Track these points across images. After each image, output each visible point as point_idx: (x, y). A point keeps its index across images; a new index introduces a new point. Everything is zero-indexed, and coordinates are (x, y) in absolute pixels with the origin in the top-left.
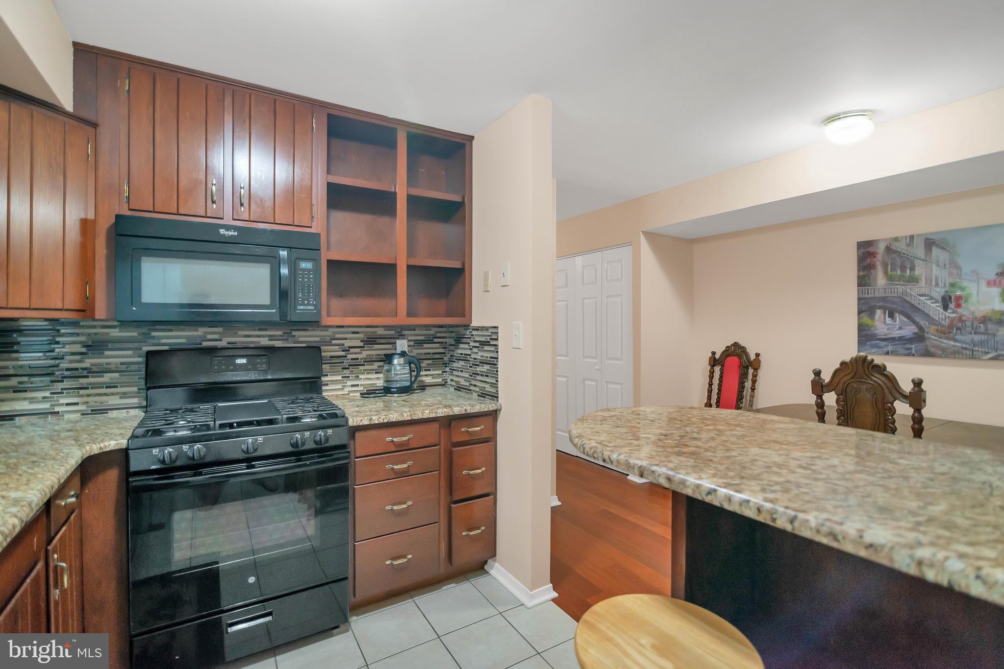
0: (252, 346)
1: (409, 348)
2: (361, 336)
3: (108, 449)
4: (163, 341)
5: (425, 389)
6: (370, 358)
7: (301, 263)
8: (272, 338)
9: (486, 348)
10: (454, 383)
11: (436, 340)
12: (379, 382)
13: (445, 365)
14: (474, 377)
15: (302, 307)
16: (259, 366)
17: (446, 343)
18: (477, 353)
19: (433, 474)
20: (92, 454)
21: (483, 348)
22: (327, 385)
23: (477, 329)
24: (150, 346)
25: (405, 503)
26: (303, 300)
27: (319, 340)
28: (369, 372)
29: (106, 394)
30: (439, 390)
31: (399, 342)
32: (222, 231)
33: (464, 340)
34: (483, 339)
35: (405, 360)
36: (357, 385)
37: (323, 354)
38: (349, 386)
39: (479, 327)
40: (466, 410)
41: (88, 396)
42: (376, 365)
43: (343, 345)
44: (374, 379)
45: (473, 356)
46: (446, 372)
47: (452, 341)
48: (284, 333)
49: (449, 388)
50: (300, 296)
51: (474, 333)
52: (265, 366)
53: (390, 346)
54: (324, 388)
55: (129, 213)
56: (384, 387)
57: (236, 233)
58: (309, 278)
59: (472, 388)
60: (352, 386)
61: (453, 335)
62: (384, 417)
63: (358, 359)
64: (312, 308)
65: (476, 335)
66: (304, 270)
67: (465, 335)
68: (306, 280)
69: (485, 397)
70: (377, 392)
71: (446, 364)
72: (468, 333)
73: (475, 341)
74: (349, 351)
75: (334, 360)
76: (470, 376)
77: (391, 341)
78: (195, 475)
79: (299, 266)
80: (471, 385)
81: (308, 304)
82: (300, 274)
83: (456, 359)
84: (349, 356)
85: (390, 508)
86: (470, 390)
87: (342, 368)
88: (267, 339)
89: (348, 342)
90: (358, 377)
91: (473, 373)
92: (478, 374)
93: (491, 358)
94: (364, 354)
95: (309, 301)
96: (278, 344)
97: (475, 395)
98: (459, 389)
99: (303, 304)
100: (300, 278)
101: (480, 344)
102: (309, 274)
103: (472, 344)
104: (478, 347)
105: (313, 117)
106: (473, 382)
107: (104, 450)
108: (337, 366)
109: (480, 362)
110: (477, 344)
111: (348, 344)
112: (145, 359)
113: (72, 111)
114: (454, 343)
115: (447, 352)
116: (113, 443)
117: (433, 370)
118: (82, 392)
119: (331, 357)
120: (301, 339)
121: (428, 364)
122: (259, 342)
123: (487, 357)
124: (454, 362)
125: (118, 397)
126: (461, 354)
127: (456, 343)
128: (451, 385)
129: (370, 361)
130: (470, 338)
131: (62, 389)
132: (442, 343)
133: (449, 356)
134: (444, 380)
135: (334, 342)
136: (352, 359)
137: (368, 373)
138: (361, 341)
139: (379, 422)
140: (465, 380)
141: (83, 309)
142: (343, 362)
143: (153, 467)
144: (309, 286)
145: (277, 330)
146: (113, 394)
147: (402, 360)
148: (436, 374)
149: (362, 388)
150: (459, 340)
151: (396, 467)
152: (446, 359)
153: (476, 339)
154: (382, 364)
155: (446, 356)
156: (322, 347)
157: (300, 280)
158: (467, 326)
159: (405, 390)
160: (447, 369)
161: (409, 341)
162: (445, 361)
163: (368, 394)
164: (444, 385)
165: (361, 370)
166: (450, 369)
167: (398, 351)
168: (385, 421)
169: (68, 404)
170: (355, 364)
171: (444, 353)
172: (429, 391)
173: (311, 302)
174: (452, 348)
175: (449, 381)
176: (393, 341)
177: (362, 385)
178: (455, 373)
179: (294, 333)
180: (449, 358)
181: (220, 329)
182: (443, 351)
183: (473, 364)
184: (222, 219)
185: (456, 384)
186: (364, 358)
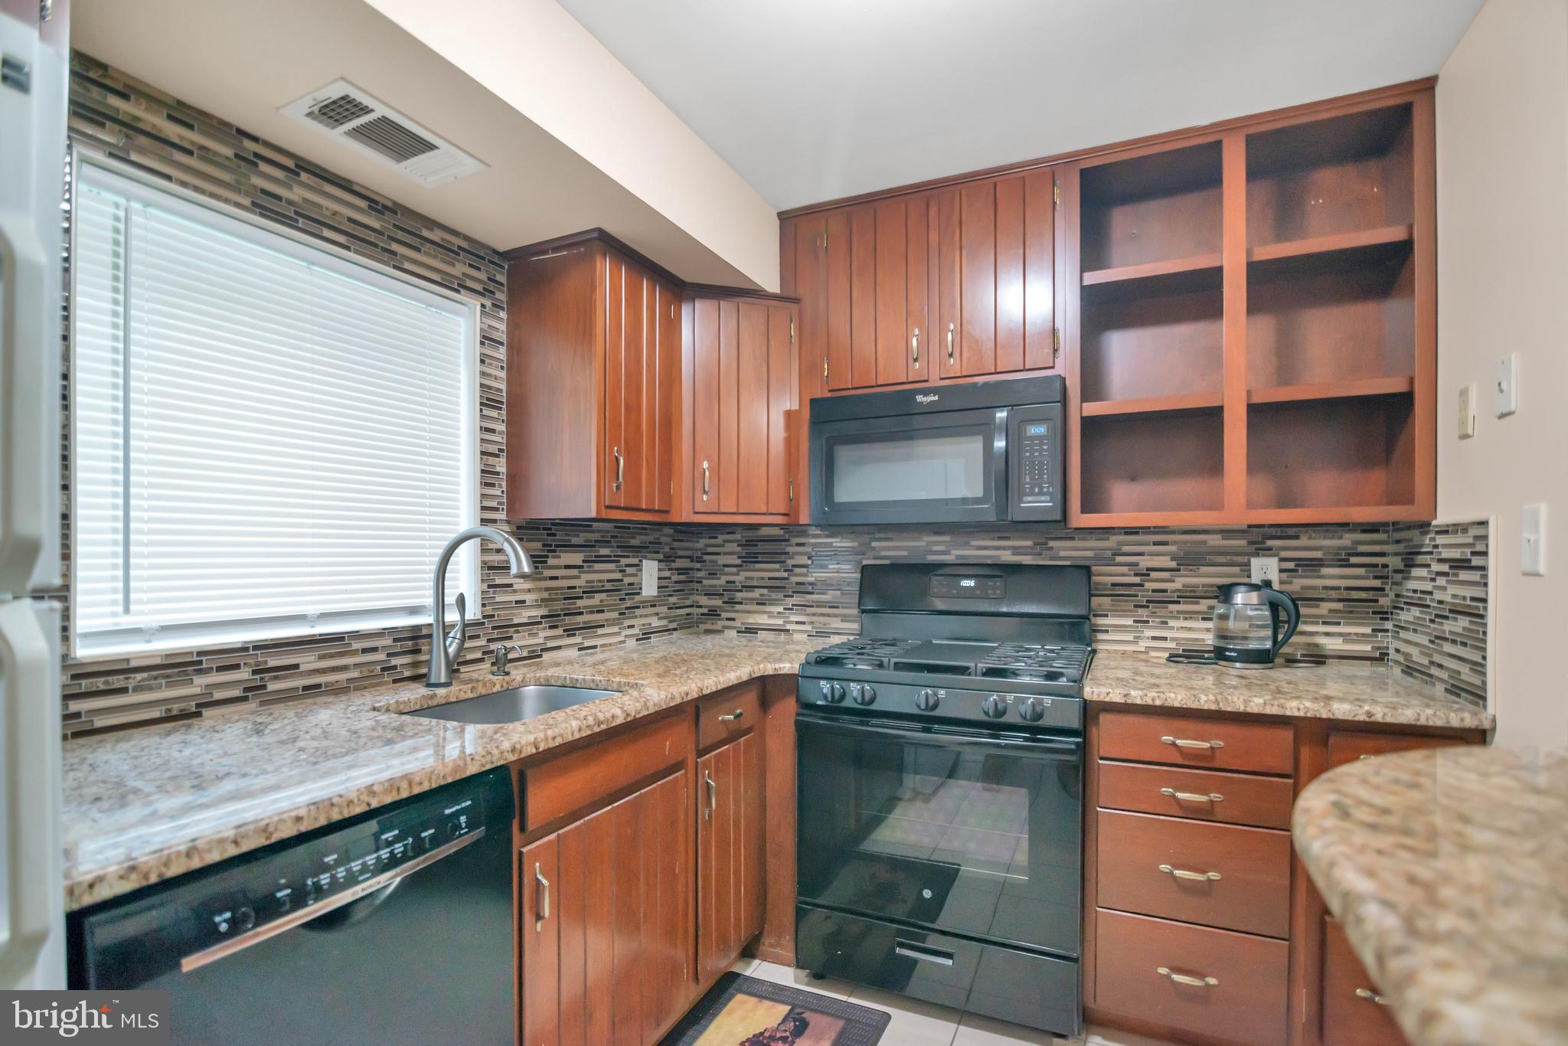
0: (989, 562)
1: (1284, 575)
2: (1172, 548)
3: (782, 672)
4: (884, 553)
5: (1324, 663)
6: (1191, 591)
7: (1028, 428)
8: (1016, 551)
9: (1464, 575)
10: (1401, 659)
11: (1354, 560)
12: (1204, 635)
13: (1384, 615)
14: (1438, 645)
16: (990, 592)
17: (1385, 566)
18: (1444, 588)
19: (1273, 835)
20: (765, 674)
21: (1456, 575)
22: (1107, 631)
23: (1444, 532)
24: (869, 559)
25: (1204, 872)
26: (1032, 488)
27: (1093, 556)
28: (1189, 616)
29: (828, 615)
30: (1365, 669)
31: (1256, 563)
32: (920, 398)
33: (1420, 559)
34: (1456, 554)
35: (1259, 597)
36: (1165, 639)
37: (1095, 579)
38: (1148, 638)
39: (1448, 526)
40: (1369, 714)
41: (814, 615)
42: (1203, 605)
43: (1136, 565)
44: (1200, 630)
45: (1438, 596)
46: (1387, 631)
47: (1395, 562)
48: (1036, 544)
49: (1392, 667)
50: (1028, 480)
51: (1440, 540)
52: (998, 592)
53: (1237, 569)
54: (1101, 636)
55: (829, 395)
56: (1215, 647)
57: (936, 398)
58: (1041, 451)
59: (1434, 671)
60: (1154, 638)
61: (1400, 548)
62: (1156, 695)
63: (1165, 591)
65: (1445, 546)
66: (1032, 438)
67: (1421, 546)
68: (1037, 454)
69: (1458, 696)
70: (1206, 655)
71: (1386, 613)
72: (1427, 542)
73: (1441, 561)
74: (1148, 575)
75: (1119, 590)
76: (1431, 642)
77: (1239, 559)
78: (862, 723)
79: (1025, 434)
80: (1432, 663)
81: (1041, 493)
82: (1027, 445)
83: (1406, 603)
84: (1149, 585)
85: (1168, 871)
86: (1431, 676)
87: (1135, 606)
88: (1009, 552)
89: (1144, 560)
90: (1166, 623)
91: (1437, 637)
92: (1446, 639)
93: (1473, 599)
94: (1179, 583)
95: (1041, 488)
96: (1027, 560)
97: (1440, 688)
98: (1409, 670)
99: (1032, 495)
100: (1027, 451)
101: (1451, 567)
102: (1041, 444)
103: (1436, 567)
104: (1446, 574)
105: (1054, 185)
106: (1437, 658)
107: (779, 672)
108: (1127, 601)
109: (1451, 611)
110: (1445, 568)
111: (1145, 562)
112: (860, 575)
113: (779, 292)
114: (1401, 566)
115: (1387, 588)
116: (788, 665)
117: (1347, 624)
118: (809, 610)
119: (1113, 585)
120: (1063, 553)
121: (1331, 611)
122: (998, 557)
123: (1464, 598)
124: (1402, 609)
125: (839, 619)
126: (1415, 591)
127: (1406, 566)
128: (1397, 662)
129: (1190, 595)
130: (1431, 553)
131: (793, 605)
132: (1376, 566)
133: (1392, 595)
134: (1379, 648)
135: (1119, 559)
136: (1154, 591)
137: (1186, 619)
138: (1173, 559)
139: (1144, 703)
140: (1422, 653)
141: (787, 512)
142: (1137, 596)
143: (819, 703)
144: (1041, 464)
145: (1026, 538)
146: (835, 616)
147: (1254, 597)
148: (1356, 634)
149: (1173, 645)
150: (1410, 560)
151: (1180, 795)
152: (1383, 601)
153: (1444, 555)
154: (1213, 602)
155: (1387, 595)
156: (1094, 568)
157: (1028, 454)
158: (1424, 526)
159: (1263, 658)
160: (1389, 625)
161: (1282, 560)
162: (1383, 607)
163: (1188, 656)
164: (1382, 657)
165: (1172, 612)
166: (1395, 626)
167: (1256, 579)
169: (797, 623)
170: (1160, 601)
171: (1383, 589)
172: (1332, 668)
173: (1045, 490)
174: (1398, 577)
175: (1391, 651)
176: (1245, 559)
177: (1173, 639)
178: (1403, 634)
179: (1051, 544)
180: (1392, 601)
181: (947, 538)
182: (1377, 583)
183: (1437, 616)
184: (927, 381)
185: (1405, 659)
186: (1179, 591)
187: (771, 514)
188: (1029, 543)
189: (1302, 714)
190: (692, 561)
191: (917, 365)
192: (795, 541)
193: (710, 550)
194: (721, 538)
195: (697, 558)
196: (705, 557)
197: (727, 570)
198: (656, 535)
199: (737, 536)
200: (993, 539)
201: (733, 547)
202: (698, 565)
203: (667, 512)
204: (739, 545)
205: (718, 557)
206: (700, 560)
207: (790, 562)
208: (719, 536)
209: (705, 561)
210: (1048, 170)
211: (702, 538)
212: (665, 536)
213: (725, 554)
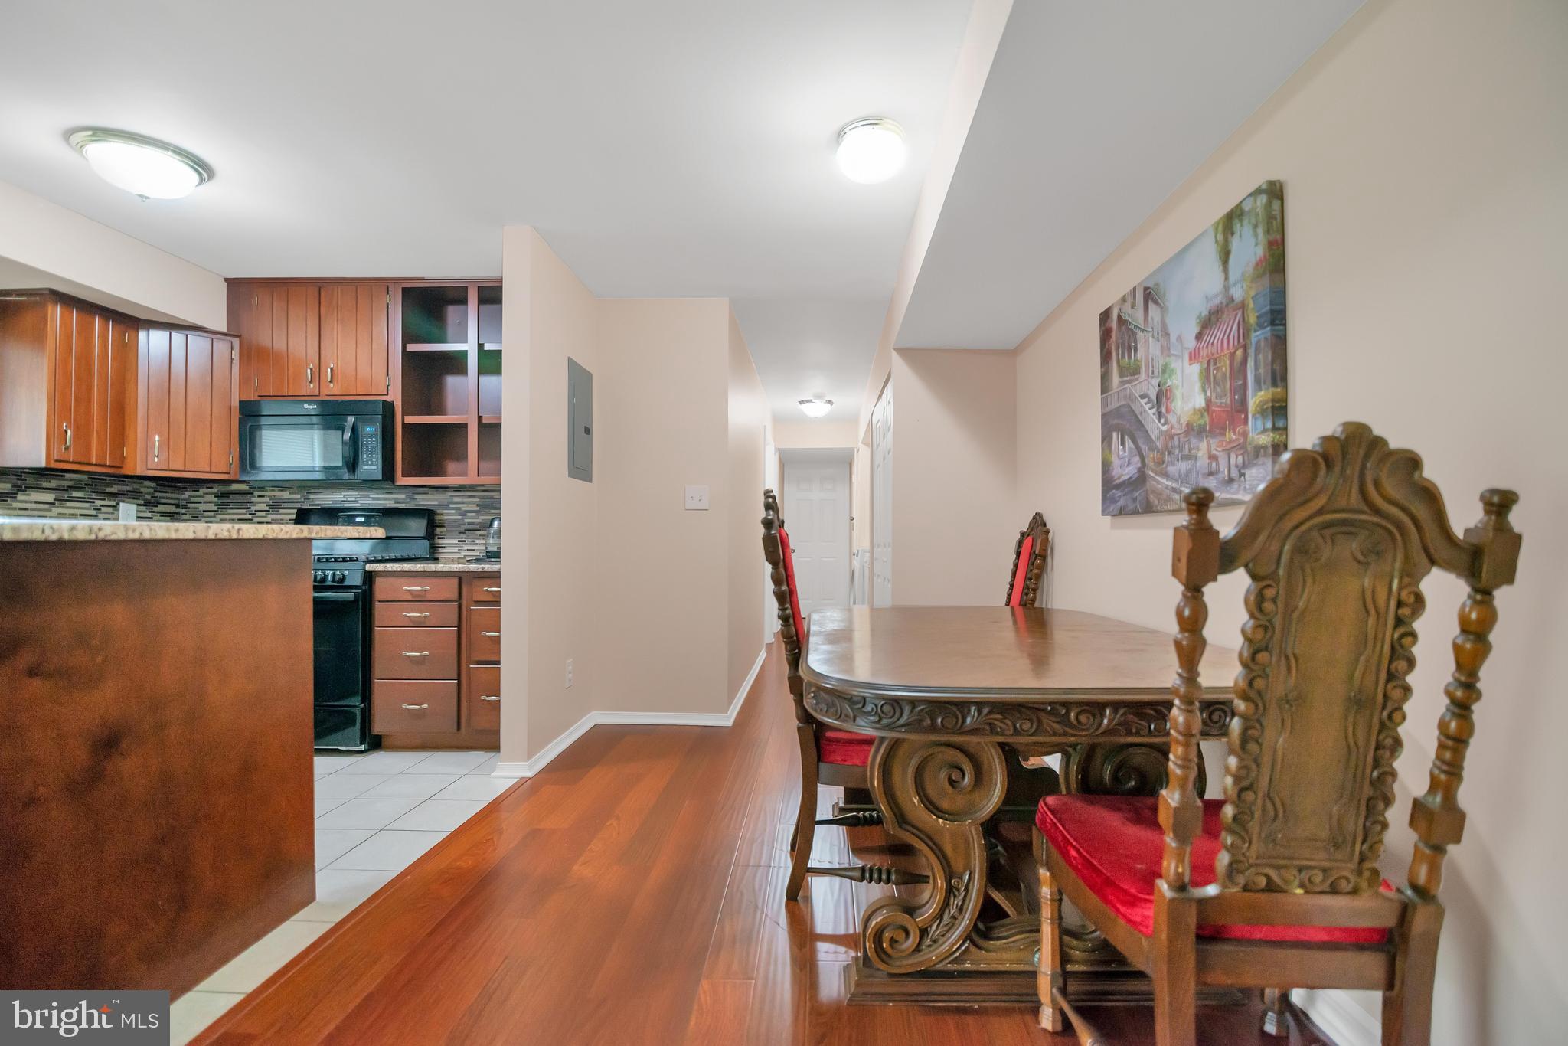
15: (366, 467)
32: (306, 406)
36: (473, 550)
43: (460, 509)
54: (441, 550)
57: (316, 407)
60: (468, 550)
64: (375, 467)
66: (368, 434)
81: (372, 465)
82: (365, 438)
89: (464, 506)
95: (372, 462)
99: (368, 465)
108: (455, 530)
113: (226, 331)
135: (451, 505)
142: (460, 527)
149: (477, 554)
168: (399, 570)
177: (477, 550)
187: (213, 473)
188: (403, 496)
189: (457, 570)
190: (177, 508)
191: (312, 386)
192: (257, 494)
193: (192, 500)
194: (202, 491)
195: (183, 505)
196: (190, 505)
197: (206, 514)
198: (136, 486)
199: (215, 490)
200: (383, 494)
201: (212, 498)
202: (184, 511)
203: (121, 467)
204: (215, 497)
205: (199, 505)
206: (185, 507)
207: (253, 508)
208: (201, 490)
209: (189, 508)
210: (384, 284)
211: (186, 491)
212: (147, 488)
213: (205, 502)
